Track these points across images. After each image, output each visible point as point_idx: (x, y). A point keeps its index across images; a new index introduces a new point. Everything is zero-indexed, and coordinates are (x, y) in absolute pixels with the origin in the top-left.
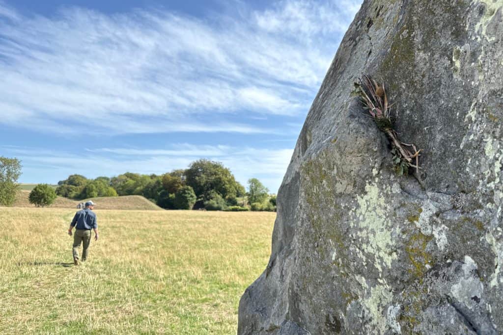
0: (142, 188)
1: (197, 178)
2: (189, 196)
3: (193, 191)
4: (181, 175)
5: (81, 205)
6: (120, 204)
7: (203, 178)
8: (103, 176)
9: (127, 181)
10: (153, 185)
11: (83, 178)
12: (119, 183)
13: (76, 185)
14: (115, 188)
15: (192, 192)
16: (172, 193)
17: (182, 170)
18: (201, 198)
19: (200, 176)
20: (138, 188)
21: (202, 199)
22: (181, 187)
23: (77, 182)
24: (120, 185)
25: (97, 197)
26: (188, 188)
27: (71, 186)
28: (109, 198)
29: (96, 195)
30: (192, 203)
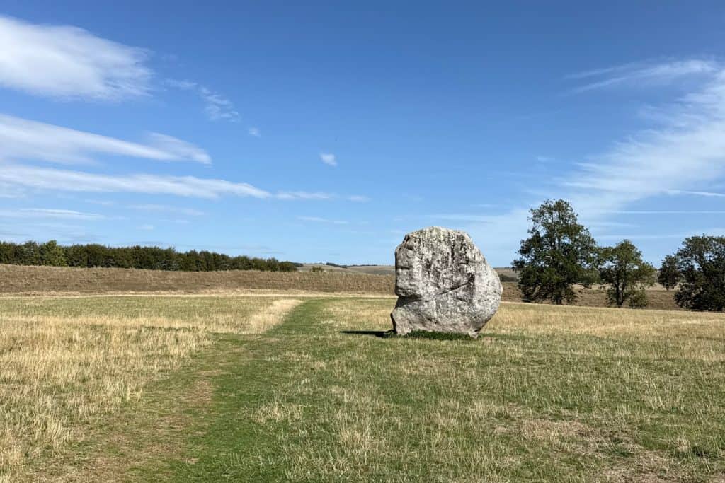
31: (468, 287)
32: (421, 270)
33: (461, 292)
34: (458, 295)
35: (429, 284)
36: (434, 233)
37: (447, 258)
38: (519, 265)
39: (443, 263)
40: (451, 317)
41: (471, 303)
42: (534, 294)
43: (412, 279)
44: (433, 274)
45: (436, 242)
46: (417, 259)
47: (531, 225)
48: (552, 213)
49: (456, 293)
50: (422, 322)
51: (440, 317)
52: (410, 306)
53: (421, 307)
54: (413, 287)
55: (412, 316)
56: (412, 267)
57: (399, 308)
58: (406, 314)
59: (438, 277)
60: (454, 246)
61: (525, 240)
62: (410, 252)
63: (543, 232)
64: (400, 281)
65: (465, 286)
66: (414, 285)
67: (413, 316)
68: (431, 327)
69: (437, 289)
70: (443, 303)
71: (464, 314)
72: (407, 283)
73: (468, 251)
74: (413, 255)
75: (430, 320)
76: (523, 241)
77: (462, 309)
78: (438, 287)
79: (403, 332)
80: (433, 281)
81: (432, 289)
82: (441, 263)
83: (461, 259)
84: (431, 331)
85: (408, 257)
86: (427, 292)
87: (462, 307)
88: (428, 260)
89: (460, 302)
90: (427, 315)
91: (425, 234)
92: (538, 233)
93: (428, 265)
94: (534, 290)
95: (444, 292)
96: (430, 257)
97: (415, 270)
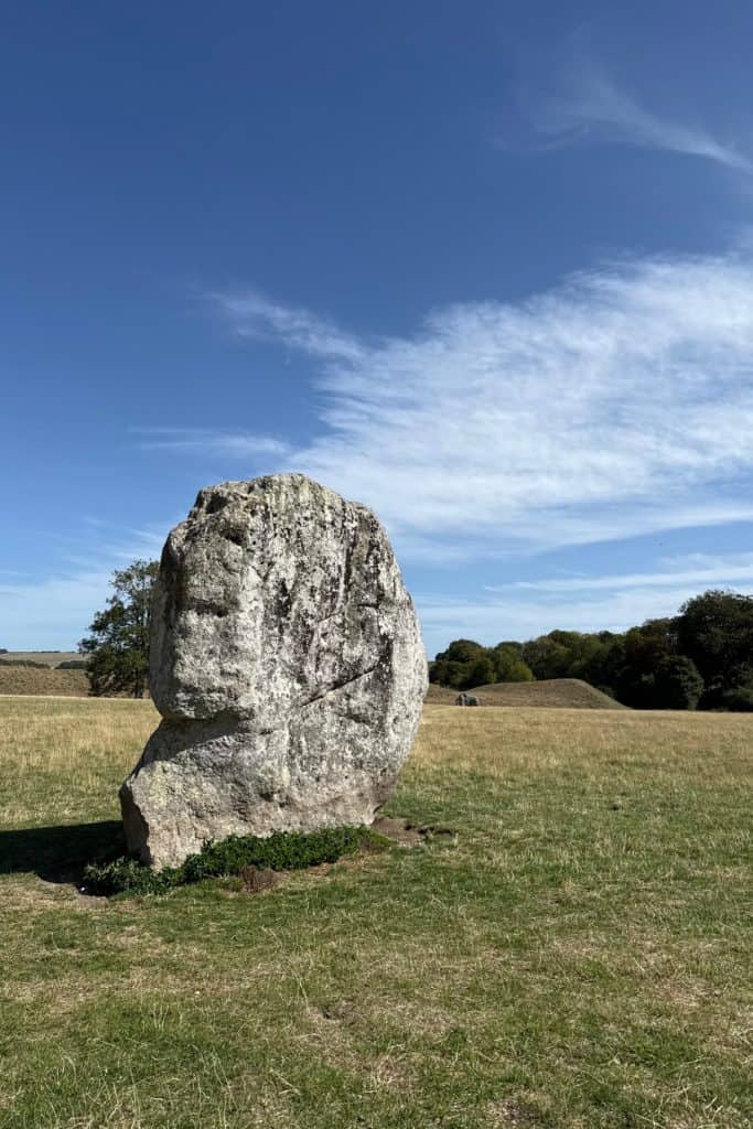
0: (584, 661)
1: (702, 637)
2: (686, 678)
3: (693, 667)
4: (665, 632)
5: (463, 698)
6: (538, 696)
7: (716, 635)
8: (510, 640)
9: (554, 649)
10: (605, 656)
11: (474, 645)
12: (540, 655)
13: (463, 661)
14: (530, 666)
15: (690, 670)
16: (647, 673)
17: (667, 619)
18: (715, 683)
19: (709, 631)
20: (577, 663)
21: (719, 685)
22: (667, 658)
23: (465, 653)
24: (543, 657)
25: (497, 682)
26: (681, 661)
27: (454, 663)
28: (519, 684)
29: (495, 679)
30: (693, 694)
31: (377, 677)
32: (260, 621)
33: (360, 694)
34: (353, 703)
35: (277, 674)
36: (305, 496)
37: (335, 582)
38: (89, 645)
39: (324, 598)
40: (328, 781)
41: (381, 730)
42: (107, 684)
43: (233, 651)
44: (294, 634)
45: (311, 524)
46: (254, 578)
47: (112, 592)
48: (143, 578)
49: (348, 697)
50: (242, 810)
51: (300, 783)
52: (203, 752)
53: (246, 753)
54: (231, 682)
55: (209, 791)
56: (236, 604)
57: (159, 765)
58: (187, 786)
59: (305, 645)
60: (354, 545)
61: (102, 612)
62: (234, 550)
63: (127, 602)
64: (188, 659)
65: (371, 674)
66: (237, 674)
67: (210, 789)
68: (270, 822)
69: (298, 686)
70: (312, 733)
71: (359, 765)
72: (211, 666)
73: (382, 567)
74: (244, 562)
75: (267, 797)
76: (98, 614)
77: (357, 750)
78: (302, 679)
79: (173, 855)
80: (287, 657)
81: (283, 686)
82: (318, 598)
83: (367, 589)
84: (266, 834)
85: (225, 566)
86: (271, 699)
87: (359, 742)
88: (283, 583)
89: (354, 728)
90: (260, 780)
91: (278, 494)
92: (121, 603)
93: (282, 605)
94: (107, 679)
95: (315, 697)
96: (290, 575)
97: (244, 618)
